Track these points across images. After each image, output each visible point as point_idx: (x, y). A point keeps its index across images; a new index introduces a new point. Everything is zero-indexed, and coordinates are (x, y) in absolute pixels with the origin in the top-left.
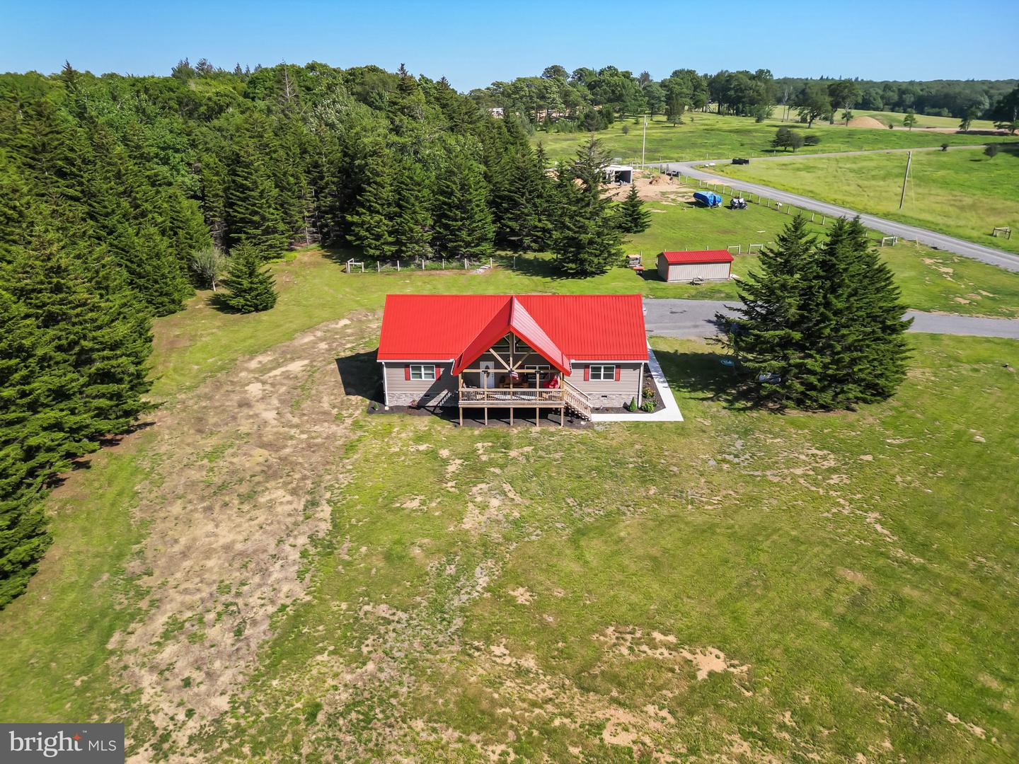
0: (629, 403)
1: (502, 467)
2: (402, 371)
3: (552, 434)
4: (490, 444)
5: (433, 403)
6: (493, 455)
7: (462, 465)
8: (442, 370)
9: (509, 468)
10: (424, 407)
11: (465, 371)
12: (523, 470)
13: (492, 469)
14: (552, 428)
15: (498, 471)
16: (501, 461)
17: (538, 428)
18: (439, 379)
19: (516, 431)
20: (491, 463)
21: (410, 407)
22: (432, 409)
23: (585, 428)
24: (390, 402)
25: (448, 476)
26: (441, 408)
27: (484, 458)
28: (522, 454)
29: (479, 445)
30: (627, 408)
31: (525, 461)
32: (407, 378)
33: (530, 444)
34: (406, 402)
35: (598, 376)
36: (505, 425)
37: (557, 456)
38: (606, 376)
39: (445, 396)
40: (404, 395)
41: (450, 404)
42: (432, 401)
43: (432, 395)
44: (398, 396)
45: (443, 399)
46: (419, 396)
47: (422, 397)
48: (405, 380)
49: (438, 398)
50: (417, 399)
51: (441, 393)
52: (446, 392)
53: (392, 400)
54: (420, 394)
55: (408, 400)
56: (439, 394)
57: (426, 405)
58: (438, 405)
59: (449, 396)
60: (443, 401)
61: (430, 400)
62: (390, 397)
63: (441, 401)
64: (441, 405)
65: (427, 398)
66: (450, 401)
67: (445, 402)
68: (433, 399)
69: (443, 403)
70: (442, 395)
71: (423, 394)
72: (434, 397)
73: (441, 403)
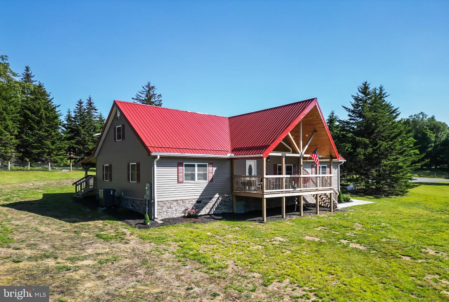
2: (174, 171)
5: (205, 211)
8: (214, 169)
18: (211, 180)
24: (159, 214)
32: (181, 180)
34: (177, 212)
39: (216, 202)
40: (175, 203)
41: (220, 210)
42: (205, 209)
43: (204, 201)
44: (168, 205)
45: (214, 204)
46: (191, 202)
47: (195, 204)
48: (177, 183)
49: (210, 205)
50: (189, 207)
51: (213, 198)
52: (217, 196)
53: (161, 211)
54: (193, 200)
55: (180, 209)
56: (211, 199)
57: (199, 215)
58: (210, 213)
59: (220, 201)
60: (214, 208)
61: (203, 207)
62: (159, 208)
63: (212, 208)
64: (212, 213)
65: (199, 205)
66: (221, 207)
67: (217, 209)
68: (206, 206)
69: (214, 209)
70: (214, 200)
71: (196, 200)
72: (206, 203)
73: (212, 210)
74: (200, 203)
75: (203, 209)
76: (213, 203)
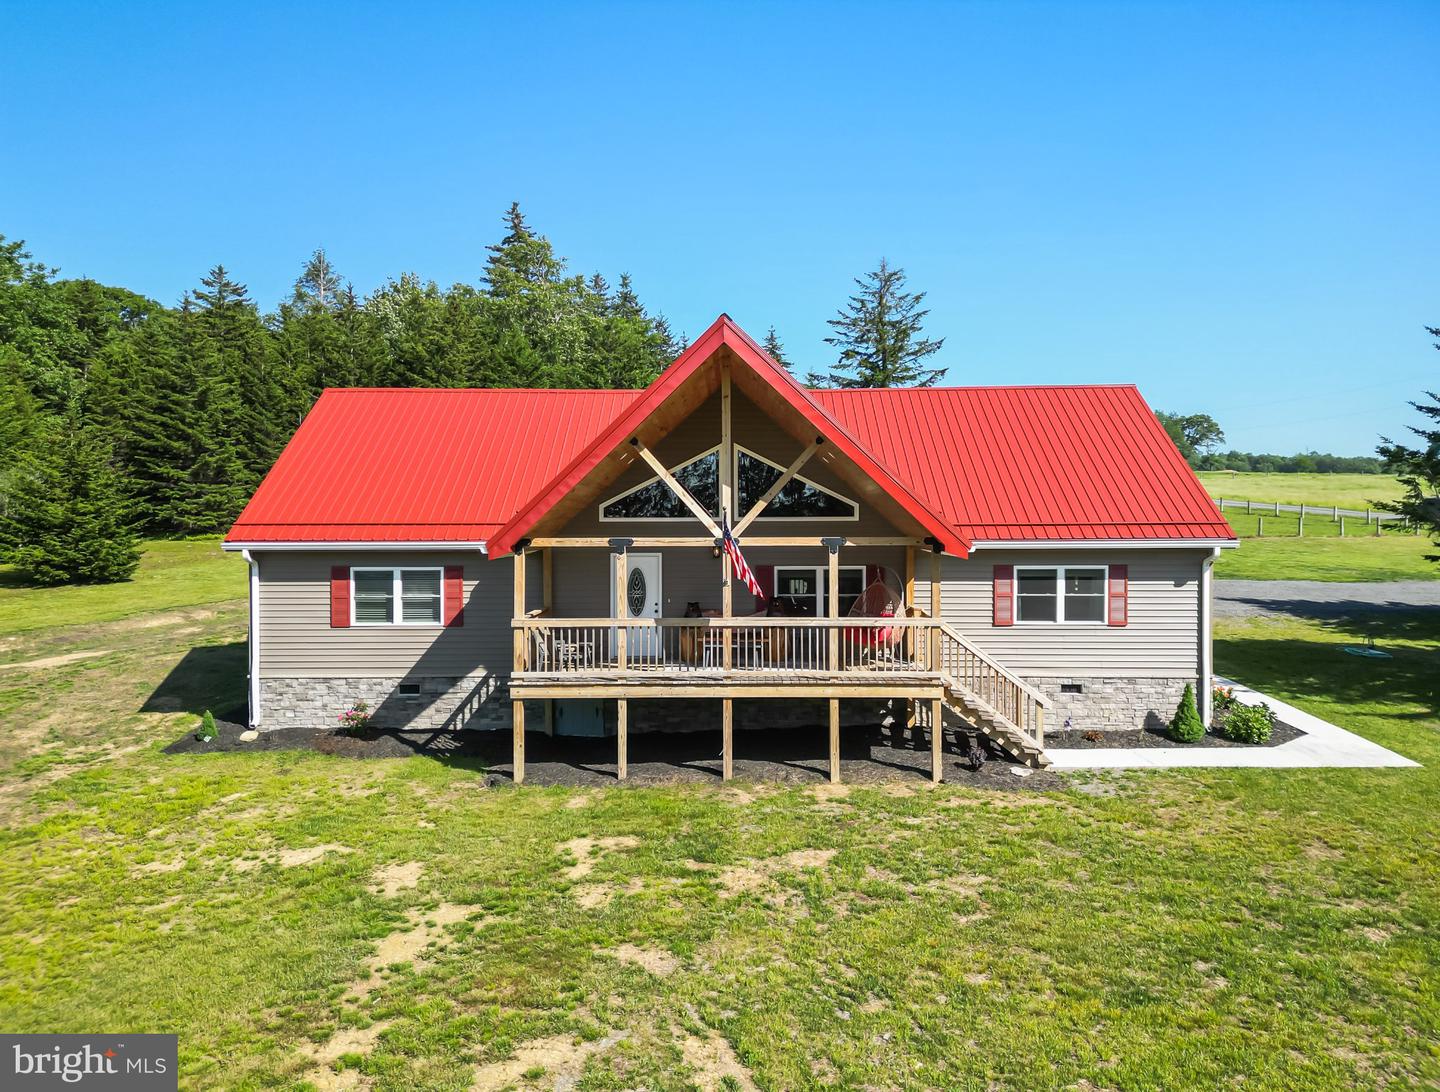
0: (1167, 715)
1: (678, 941)
2: (319, 592)
3: (902, 807)
4: (631, 842)
5: (431, 718)
6: (637, 886)
7: (462, 931)
8: (468, 587)
9: (720, 946)
10: (395, 733)
11: (538, 542)
12: (798, 953)
13: (625, 953)
14: (900, 788)
15: (655, 961)
16: (674, 914)
17: (836, 788)
18: (457, 622)
19: (745, 798)
20: (623, 922)
21: (340, 732)
22: (422, 739)
23: (1030, 786)
24: (269, 714)
25: (359, 990)
26: (457, 735)
27: (590, 898)
28: (783, 879)
29: (579, 847)
30: (1167, 732)
31: (800, 913)
32: (339, 621)
33: (816, 842)
34: (326, 712)
35: (1045, 611)
36: (703, 778)
37: (966, 886)
38: (1076, 610)
39: (476, 691)
40: (322, 688)
41: (493, 719)
42: (430, 711)
43: (428, 687)
44: (299, 689)
45: (469, 700)
46: (379, 688)
47: (391, 694)
48: (329, 627)
49: (452, 699)
50: (370, 702)
51: (462, 678)
52: (480, 673)
53: (275, 706)
54: (385, 682)
55: (337, 706)
56: (454, 681)
57: (406, 728)
58: (451, 727)
59: (491, 689)
60: (467, 711)
61: (422, 707)
62: (270, 696)
63: (461, 709)
64: (459, 726)
65: (409, 699)
66: (495, 710)
67: (476, 715)
68: (433, 702)
69: (468, 716)
70: (468, 684)
71: (396, 682)
72: (436, 695)
73: (460, 716)
74: (414, 691)
75: (424, 713)
76: (464, 696)
